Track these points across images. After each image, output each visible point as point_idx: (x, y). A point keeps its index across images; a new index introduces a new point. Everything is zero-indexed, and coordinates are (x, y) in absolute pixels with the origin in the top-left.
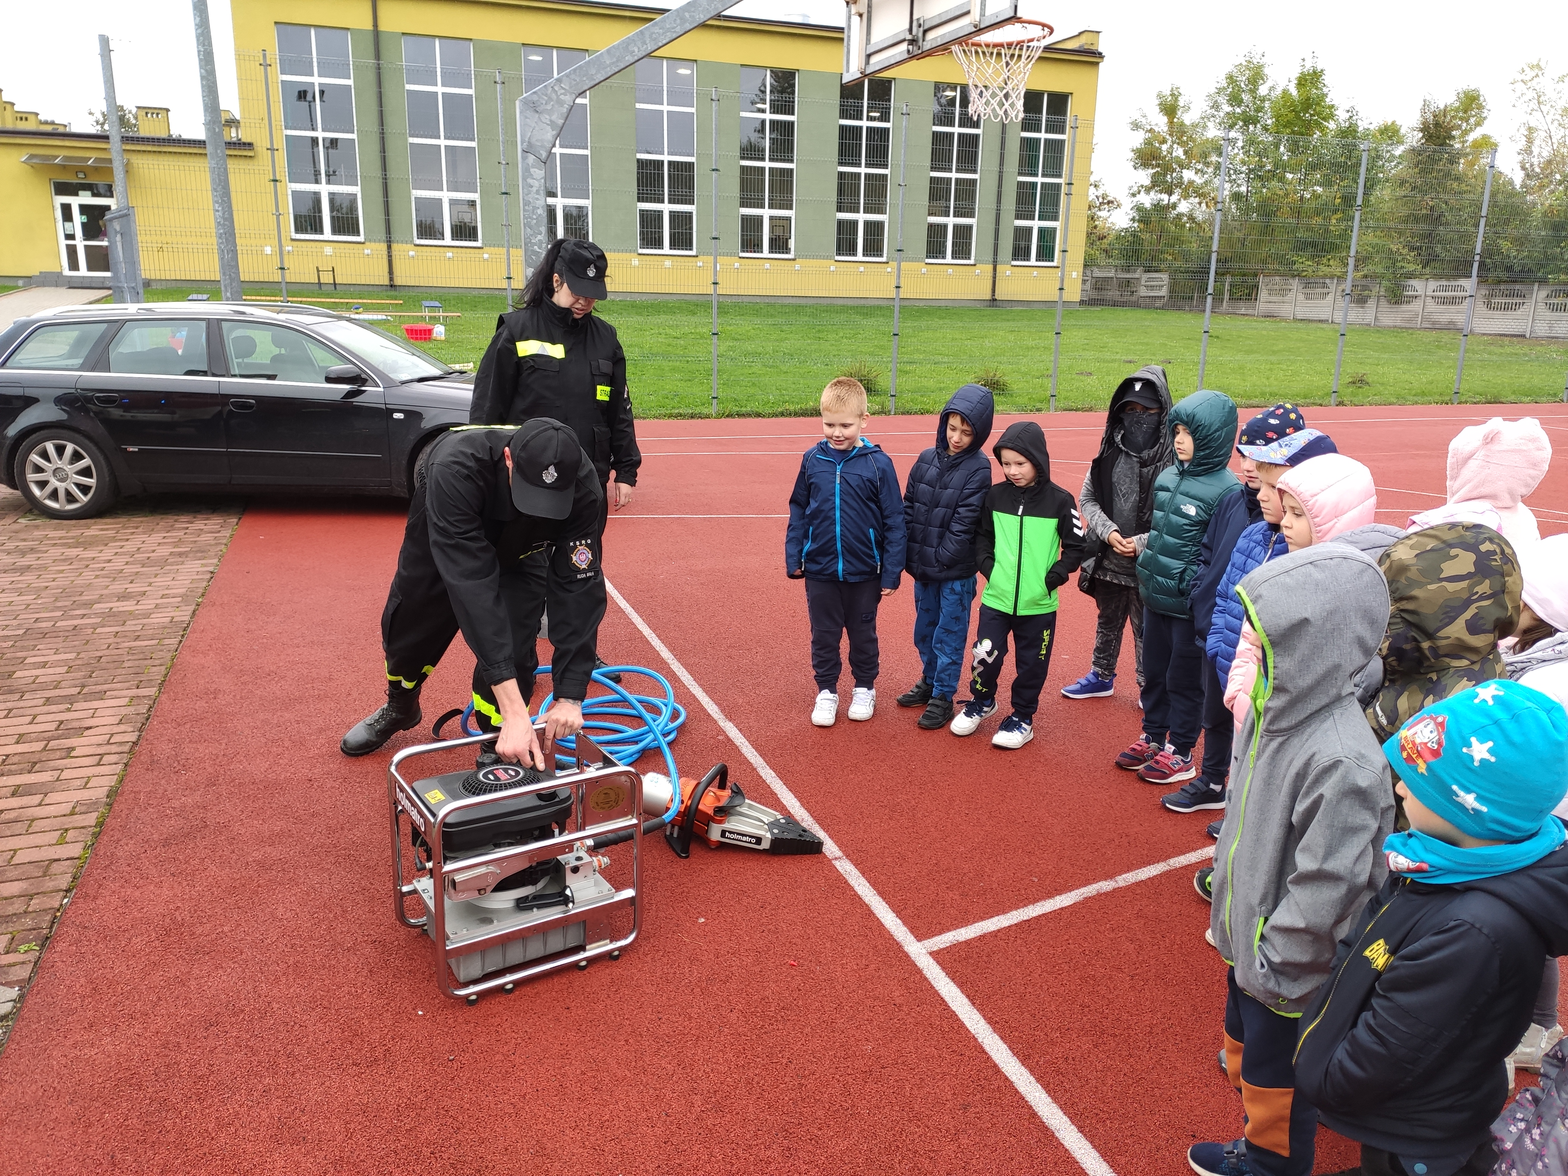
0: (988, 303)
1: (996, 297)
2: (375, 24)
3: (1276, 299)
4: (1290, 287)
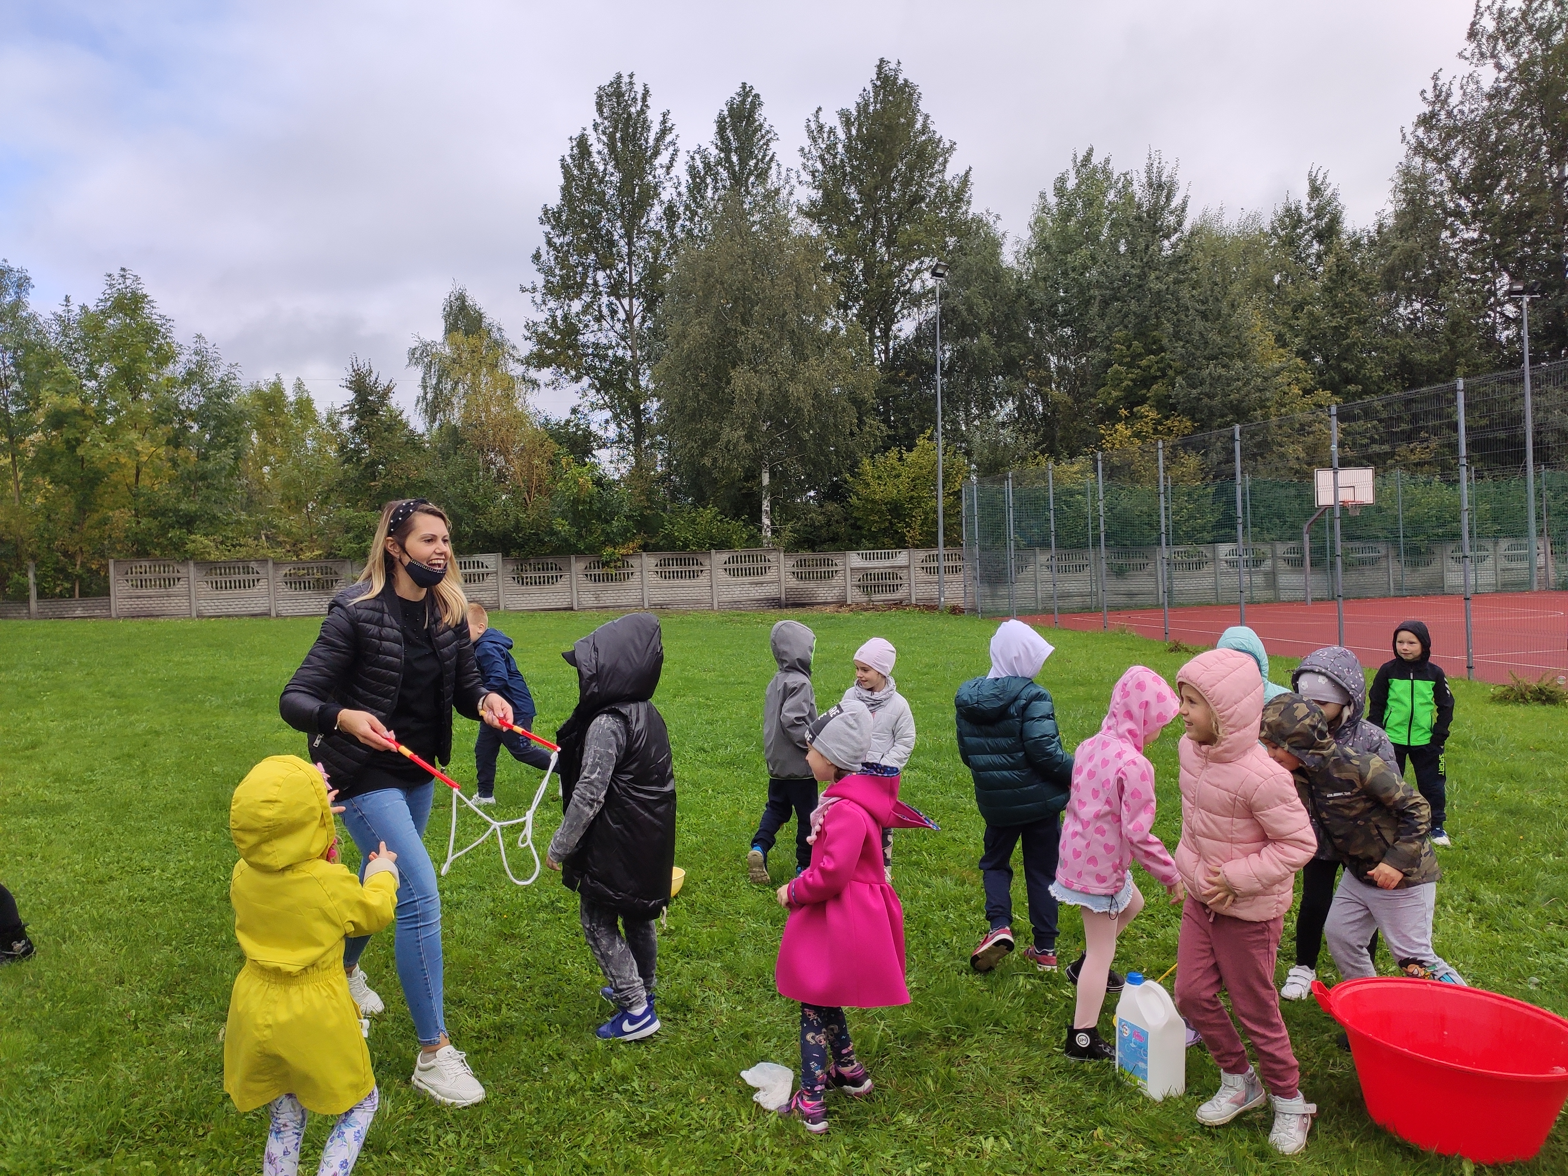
3: (150, 591)
4: (176, 575)
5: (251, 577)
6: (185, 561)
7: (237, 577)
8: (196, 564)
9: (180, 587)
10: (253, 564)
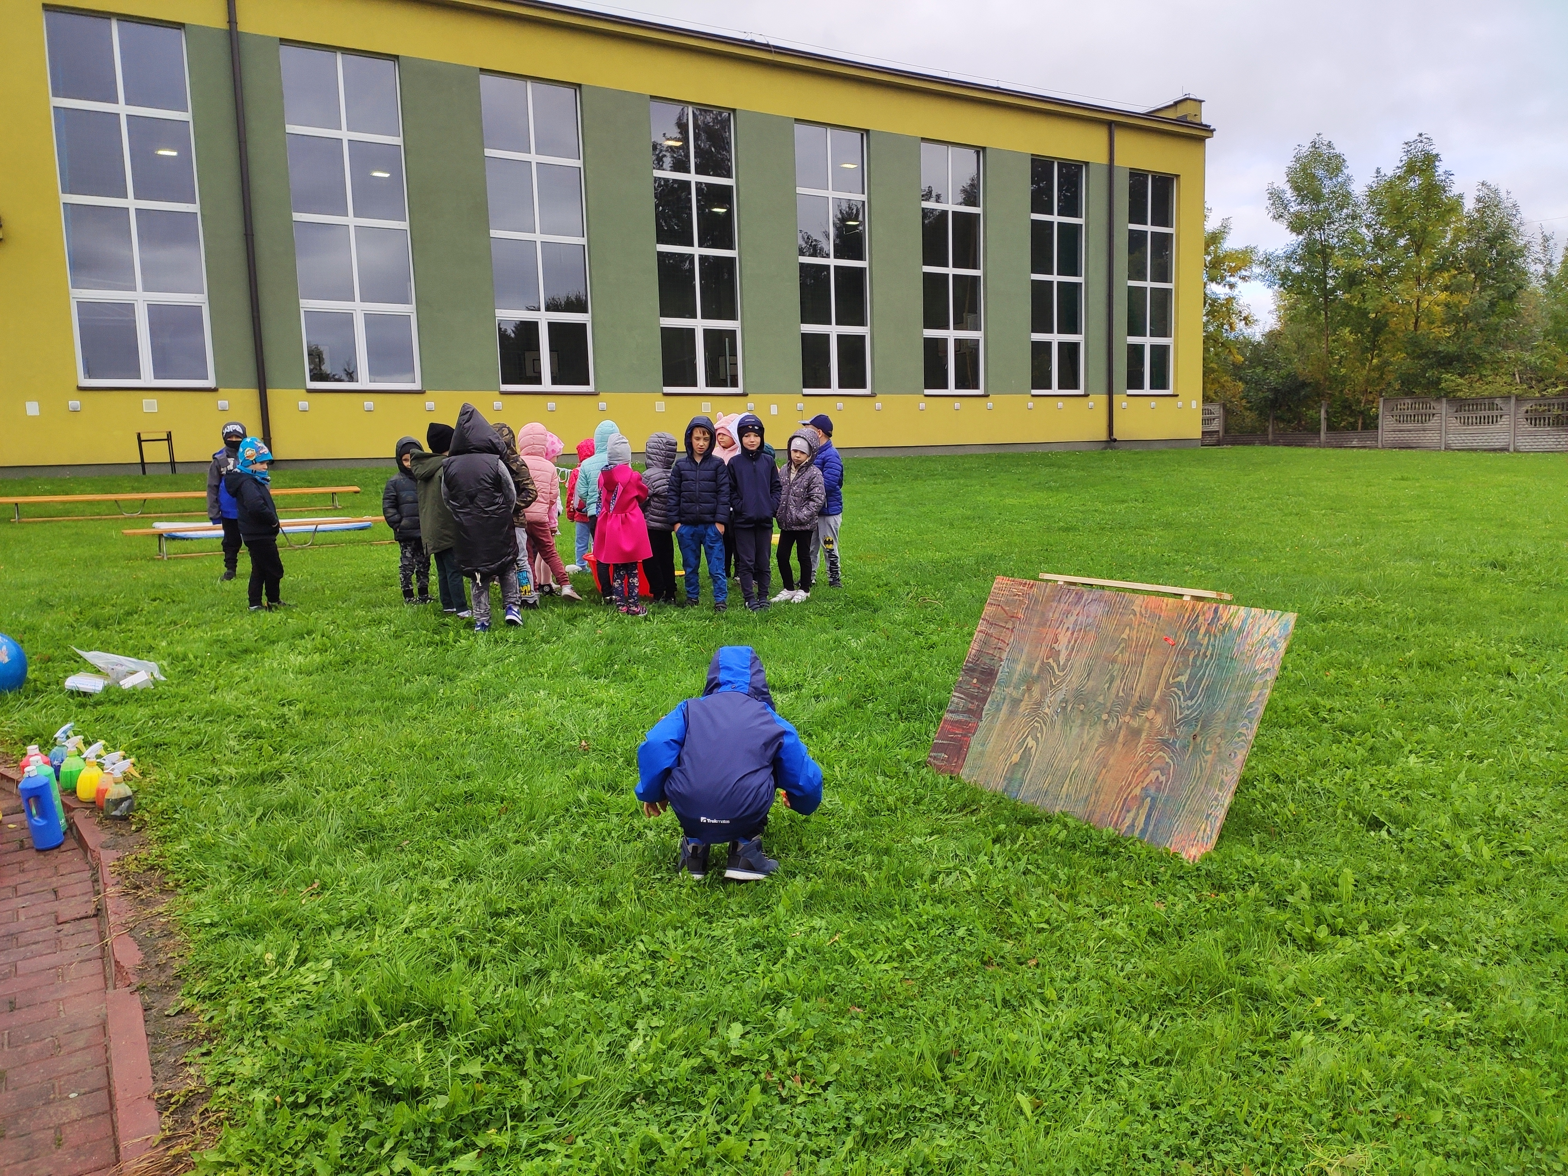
0: (1104, 445)
1: (1117, 435)
2: (232, 20)
3: (1410, 426)
4: (1432, 411)
5: (1495, 413)
6: (1438, 399)
7: (1482, 413)
8: (1448, 401)
9: (1434, 422)
10: (1498, 401)
